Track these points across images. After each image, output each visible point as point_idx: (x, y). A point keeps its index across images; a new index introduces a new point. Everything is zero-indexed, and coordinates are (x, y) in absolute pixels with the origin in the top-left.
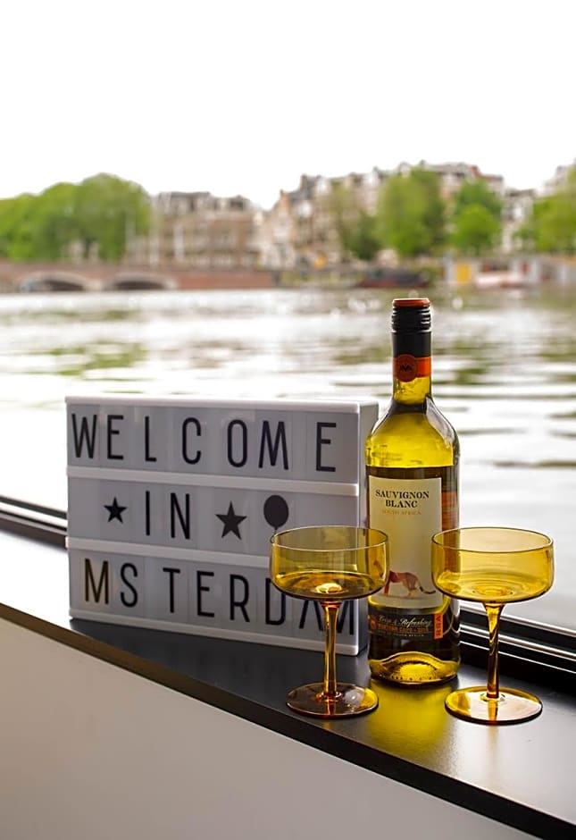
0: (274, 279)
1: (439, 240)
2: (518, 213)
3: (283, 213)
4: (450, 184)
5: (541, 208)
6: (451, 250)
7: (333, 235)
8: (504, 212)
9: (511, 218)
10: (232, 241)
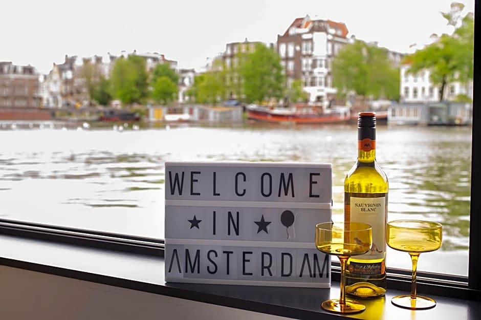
0: (51, 114)
1: (144, 95)
2: (186, 81)
3: (56, 77)
4: (150, 64)
5: (199, 79)
6: (151, 101)
7: (84, 90)
8: (180, 81)
9: (183, 84)
10: (26, 91)
